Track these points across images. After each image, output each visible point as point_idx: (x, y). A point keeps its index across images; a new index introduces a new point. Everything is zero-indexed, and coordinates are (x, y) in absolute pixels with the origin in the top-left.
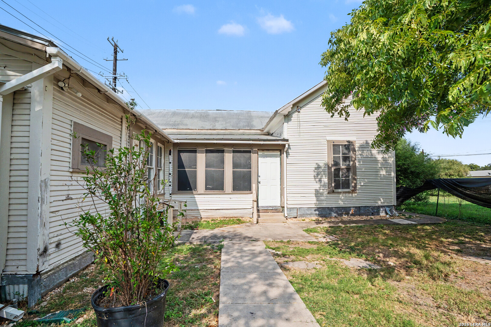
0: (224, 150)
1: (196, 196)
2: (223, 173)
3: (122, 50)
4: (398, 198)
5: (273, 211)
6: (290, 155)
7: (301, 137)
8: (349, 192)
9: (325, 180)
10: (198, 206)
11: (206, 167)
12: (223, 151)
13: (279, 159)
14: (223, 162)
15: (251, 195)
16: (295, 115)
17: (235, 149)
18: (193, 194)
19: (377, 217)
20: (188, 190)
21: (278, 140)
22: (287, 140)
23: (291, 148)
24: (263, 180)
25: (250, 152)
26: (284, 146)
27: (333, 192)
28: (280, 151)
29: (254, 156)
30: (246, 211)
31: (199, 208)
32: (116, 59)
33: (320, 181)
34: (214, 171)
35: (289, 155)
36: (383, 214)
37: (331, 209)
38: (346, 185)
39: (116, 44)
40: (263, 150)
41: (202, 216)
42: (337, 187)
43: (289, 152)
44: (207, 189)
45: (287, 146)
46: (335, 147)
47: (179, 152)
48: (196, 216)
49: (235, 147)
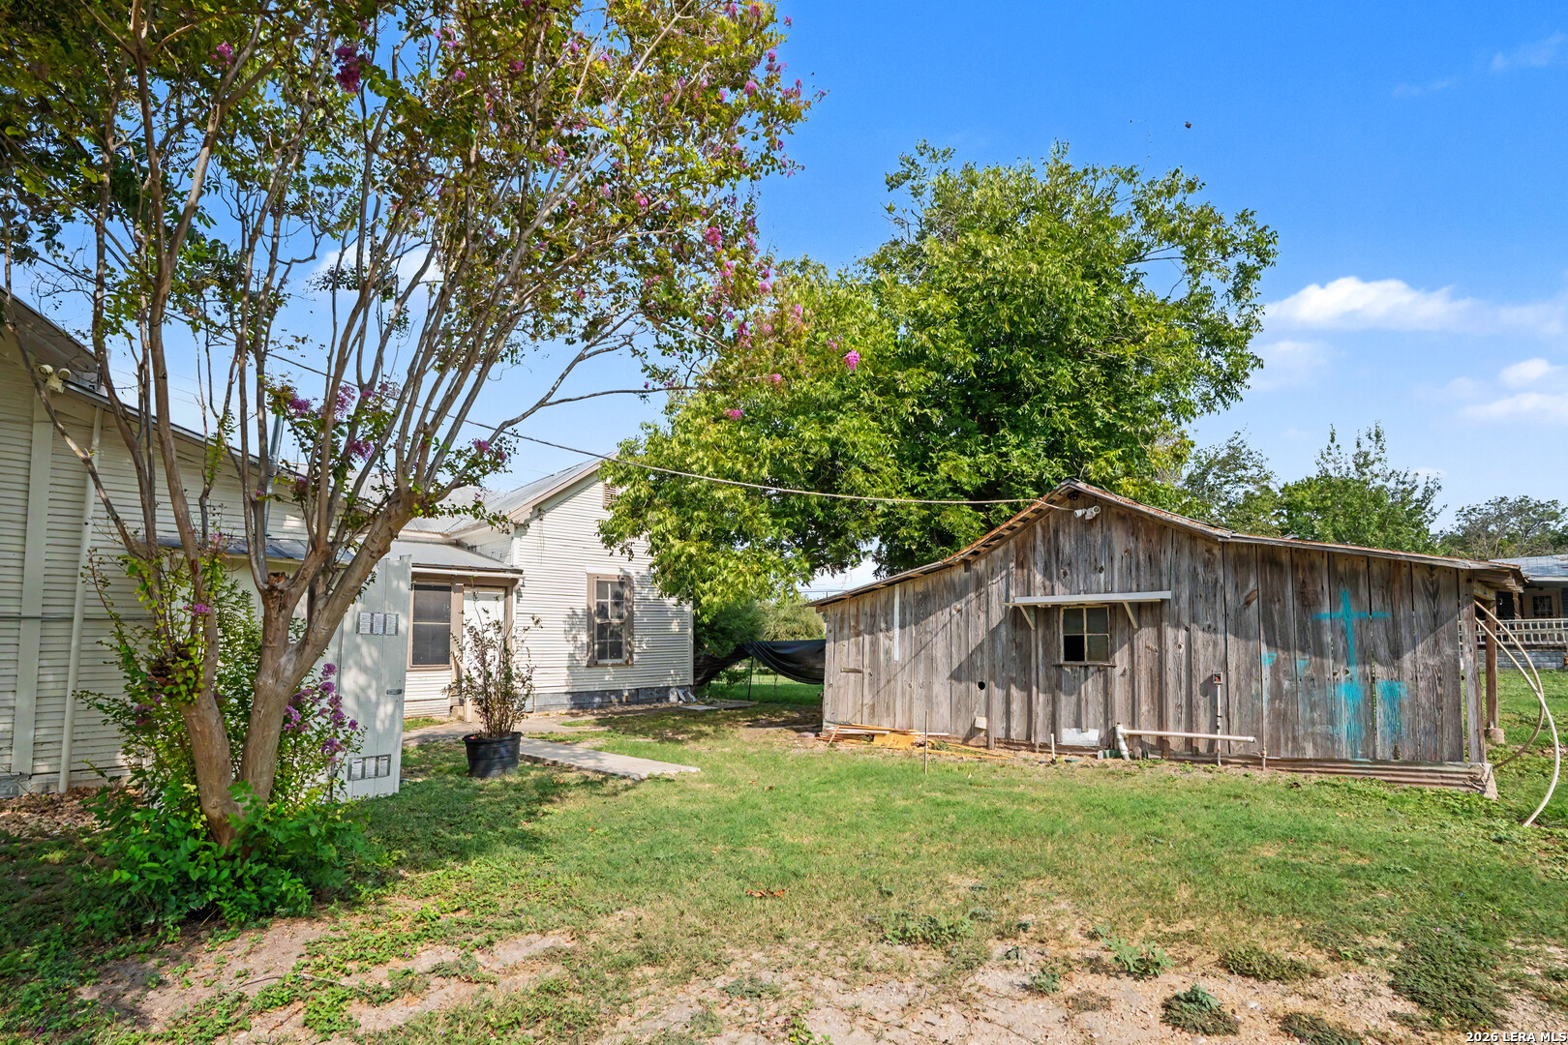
4: (697, 672)
6: (524, 598)
7: (543, 564)
8: (620, 665)
9: (584, 638)
13: (501, 603)
15: (448, 673)
16: (534, 524)
17: (419, 584)
19: (664, 705)
21: (504, 571)
22: (520, 572)
23: (527, 586)
25: (448, 589)
26: (515, 581)
27: (596, 664)
28: (506, 589)
29: (455, 596)
30: (436, 704)
33: (575, 638)
35: (522, 597)
36: (673, 698)
37: (593, 694)
38: (616, 651)
40: (474, 587)
42: (602, 654)
43: (525, 594)
45: (520, 582)
46: (601, 585)
49: (418, 579)
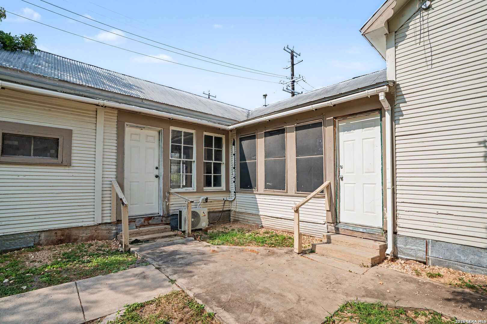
0: (284, 129)
1: (257, 196)
2: (284, 162)
3: (299, 54)
5: (365, 236)
6: (405, 117)
7: (434, 66)
10: (260, 210)
11: (266, 157)
12: (283, 131)
14: (283, 147)
17: (298, 125)
18: (253, 193)
20: (248, 188)
23: (407, 100)
24: (347, 173)
25: (319, 125)
28: (380, 111)
30: (317, 227)
31: (261, 213)
32: (293, 65)
34: (275, 161)
35: (402, 115)
39: (292, 51)
40: (344, 117)
41: (263, 225)
43: (402, 109)
44: (266, 187)
45: (381, 98)
47: (241, 140)
48: (256, 222)
49: (298, 122)
